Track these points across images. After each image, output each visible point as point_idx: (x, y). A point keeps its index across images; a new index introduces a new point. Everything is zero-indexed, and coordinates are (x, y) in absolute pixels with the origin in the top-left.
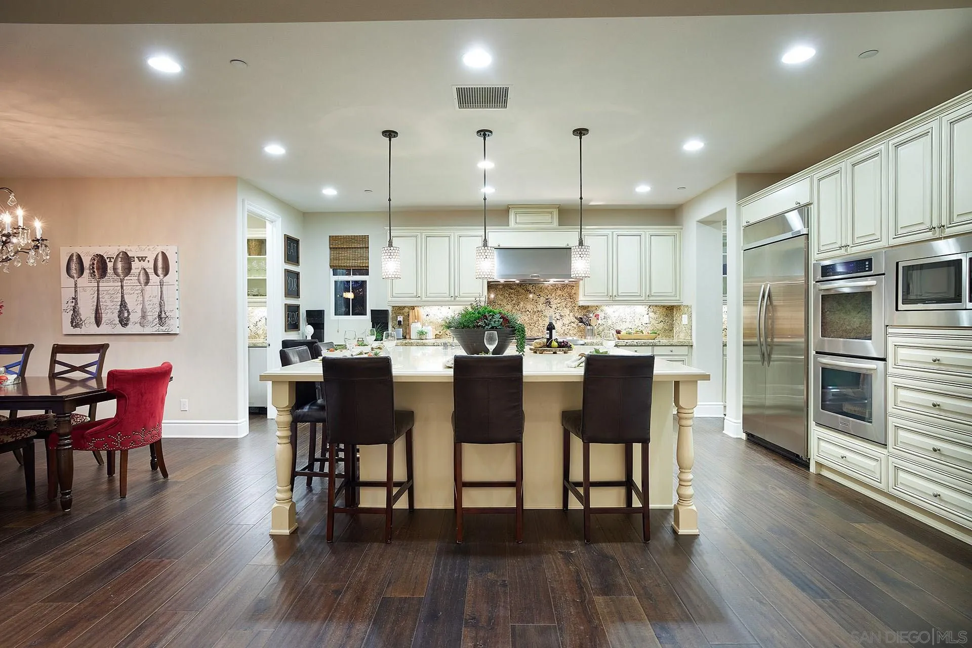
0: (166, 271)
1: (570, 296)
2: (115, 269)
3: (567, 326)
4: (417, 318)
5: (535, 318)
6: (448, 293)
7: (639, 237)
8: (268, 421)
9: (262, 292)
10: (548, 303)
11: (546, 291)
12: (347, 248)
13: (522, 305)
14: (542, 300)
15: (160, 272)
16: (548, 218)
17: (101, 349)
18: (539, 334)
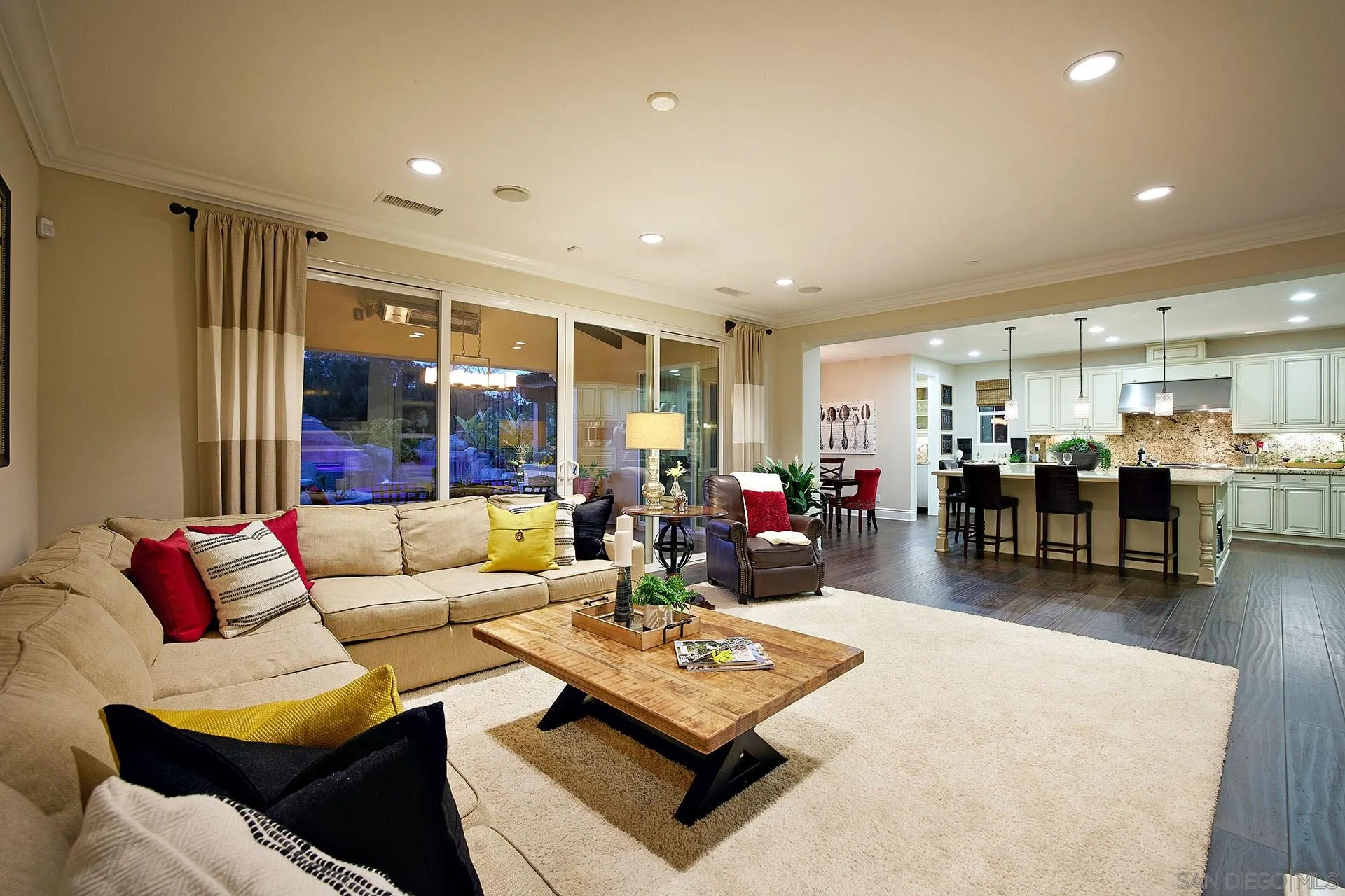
0: (868, 416)
1: (1225, 424)
2: (840, 415)
3: (1221, 453)
5: (1180, 446)
6: (1081, 424)
7: (1319, 362)
8: (929, 517)
9: (924, 426)
10: (1196, 431)
11: (1195, 420)
12: (990, 390)
13: (1164, 433)
14: (1189, 428)
15: (865, 416)
17: (841, 461)
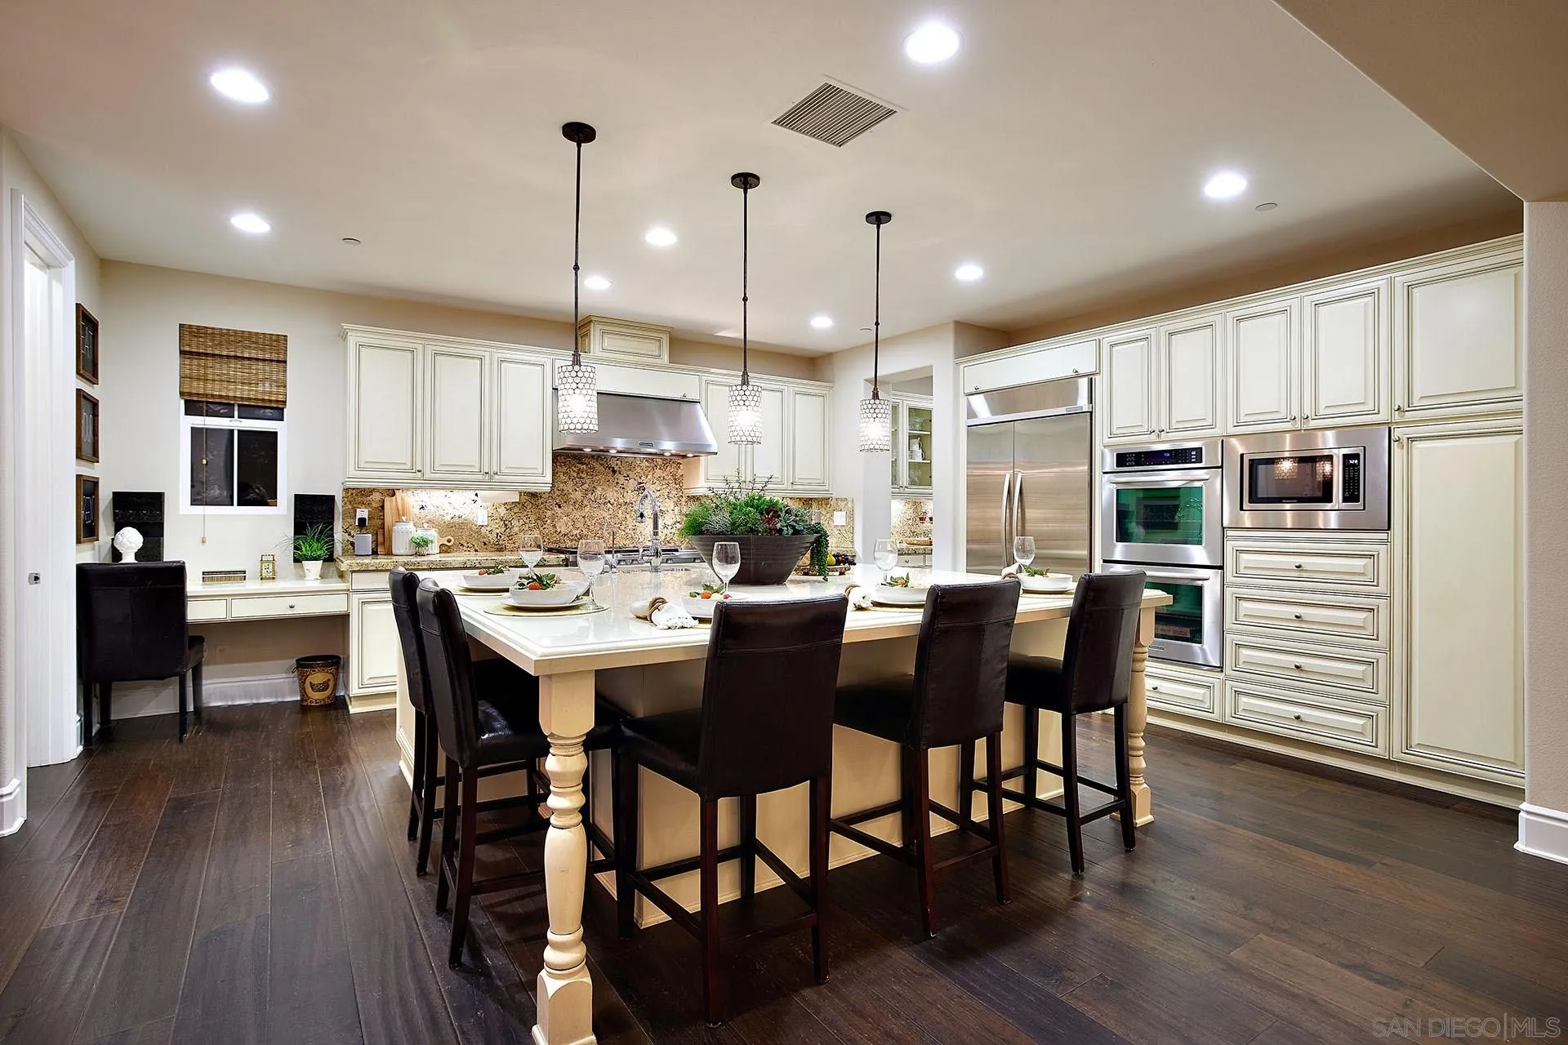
1: (675, 479)
3: (670, 528)
4: (400, 515)
5: (620, 515)
6: (477, 465)
7: (779, 394)
10: (641, 488)
11: (639, 470)
12: (228, 357)
13: (599, 491)
14: (632, 484)
16: (651, 347)
18: (628, 542)
